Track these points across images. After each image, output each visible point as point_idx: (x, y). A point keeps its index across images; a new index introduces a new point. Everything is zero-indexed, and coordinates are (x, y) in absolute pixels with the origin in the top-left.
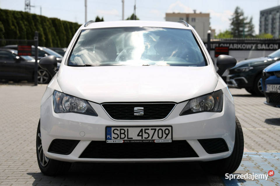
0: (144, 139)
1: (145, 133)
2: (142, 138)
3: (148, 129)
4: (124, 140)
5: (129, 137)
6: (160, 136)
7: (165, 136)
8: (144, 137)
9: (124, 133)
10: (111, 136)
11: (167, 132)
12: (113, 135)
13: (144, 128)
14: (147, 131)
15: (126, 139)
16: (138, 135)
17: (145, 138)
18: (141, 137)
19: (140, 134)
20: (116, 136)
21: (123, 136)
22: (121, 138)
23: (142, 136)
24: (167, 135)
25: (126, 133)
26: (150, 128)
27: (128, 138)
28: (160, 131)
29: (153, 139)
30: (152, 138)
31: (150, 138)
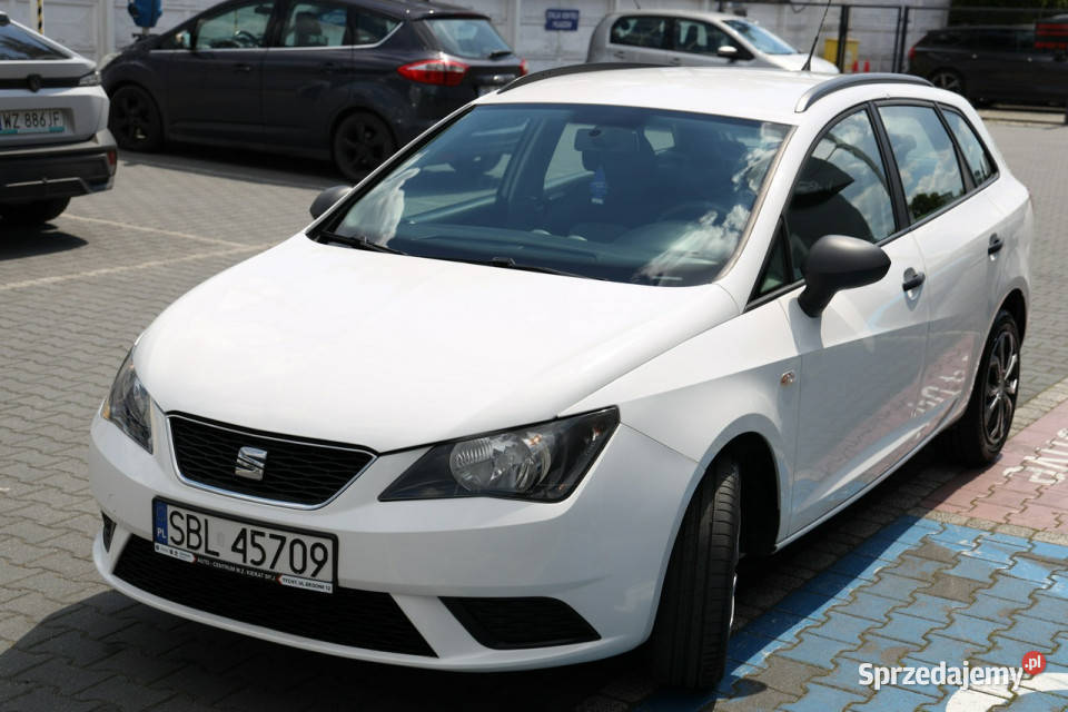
0: (249, 564)
1: (255, 545)
2: (245, 561)
3: (262, 534)
4: (196, 556)
5: (210, 548)
6: (298, 565)
7: (312, 566)
8: (249, 559)
9: (197, 532)
10: (166, 533)
11: (319, 554)
12: (172, 532)
13: (249, 528)
14: (258, 540)
15: (201, 551)
16: (234, 549)
17: (252, 561)
18: (241, 556)
19: (240, 546)
20: (178, 537)
21: (194, 540)
22: (189, 546)
23: (244, 552)
24: (320, 564)
25: (202, 533)
26: (268, 532)
27: (207, 551)
28: (298, 549)
29: (277, 569)
30: (272, 566)
31: (266, 566)
